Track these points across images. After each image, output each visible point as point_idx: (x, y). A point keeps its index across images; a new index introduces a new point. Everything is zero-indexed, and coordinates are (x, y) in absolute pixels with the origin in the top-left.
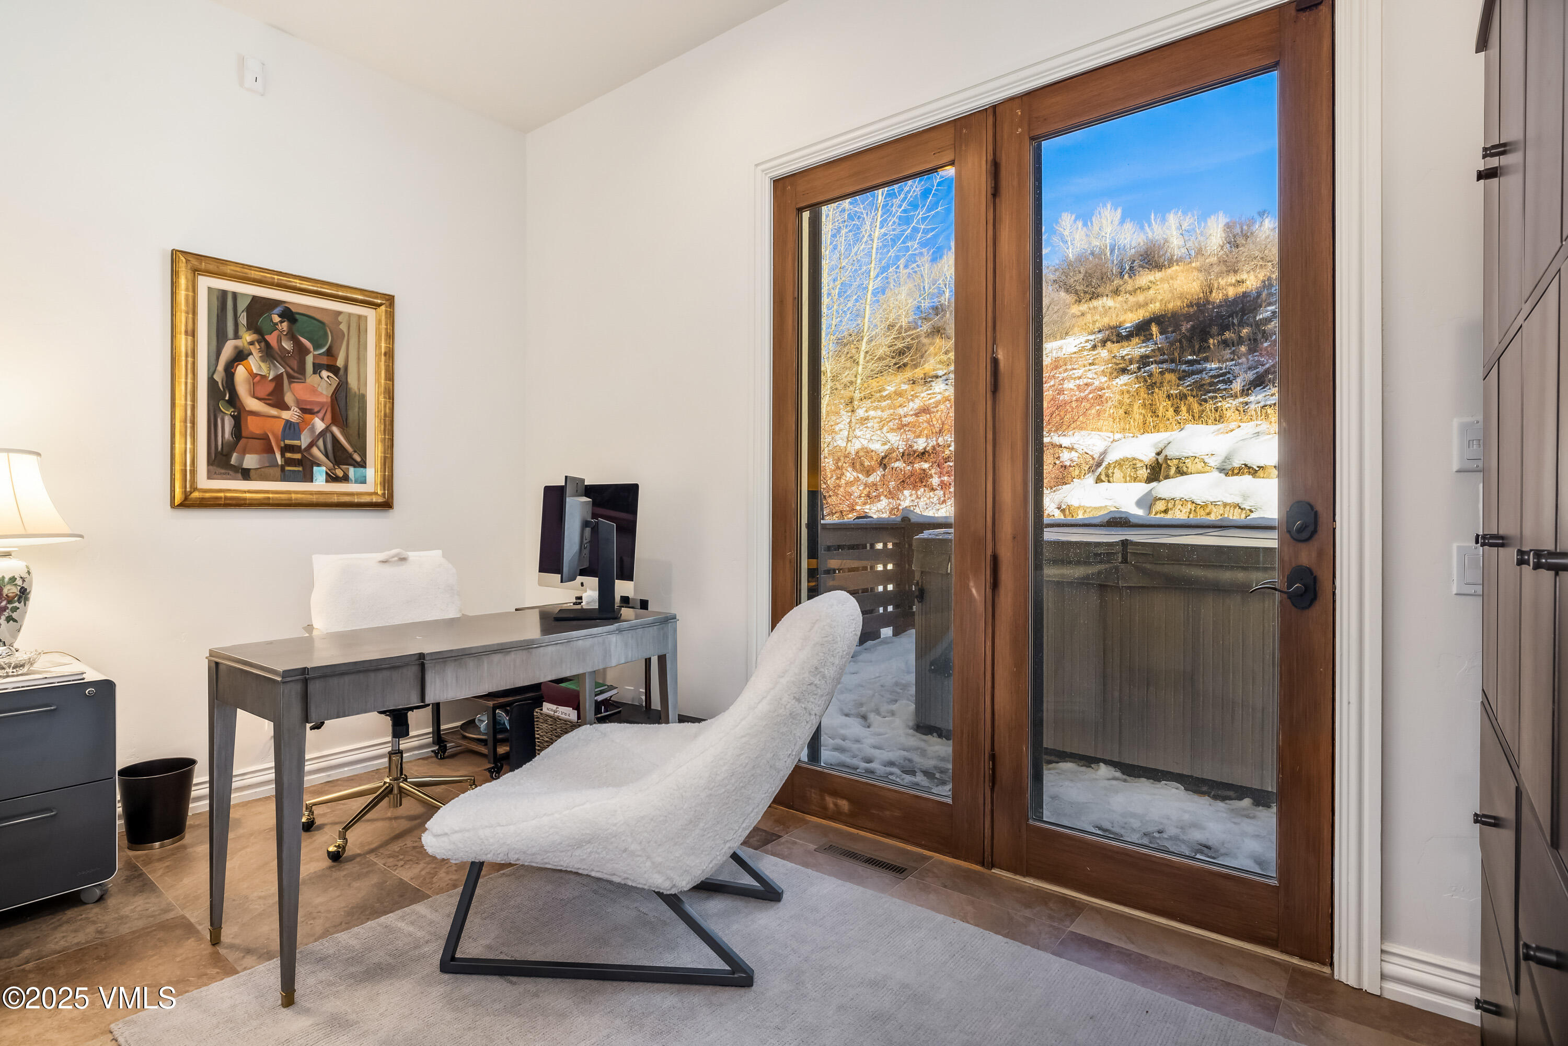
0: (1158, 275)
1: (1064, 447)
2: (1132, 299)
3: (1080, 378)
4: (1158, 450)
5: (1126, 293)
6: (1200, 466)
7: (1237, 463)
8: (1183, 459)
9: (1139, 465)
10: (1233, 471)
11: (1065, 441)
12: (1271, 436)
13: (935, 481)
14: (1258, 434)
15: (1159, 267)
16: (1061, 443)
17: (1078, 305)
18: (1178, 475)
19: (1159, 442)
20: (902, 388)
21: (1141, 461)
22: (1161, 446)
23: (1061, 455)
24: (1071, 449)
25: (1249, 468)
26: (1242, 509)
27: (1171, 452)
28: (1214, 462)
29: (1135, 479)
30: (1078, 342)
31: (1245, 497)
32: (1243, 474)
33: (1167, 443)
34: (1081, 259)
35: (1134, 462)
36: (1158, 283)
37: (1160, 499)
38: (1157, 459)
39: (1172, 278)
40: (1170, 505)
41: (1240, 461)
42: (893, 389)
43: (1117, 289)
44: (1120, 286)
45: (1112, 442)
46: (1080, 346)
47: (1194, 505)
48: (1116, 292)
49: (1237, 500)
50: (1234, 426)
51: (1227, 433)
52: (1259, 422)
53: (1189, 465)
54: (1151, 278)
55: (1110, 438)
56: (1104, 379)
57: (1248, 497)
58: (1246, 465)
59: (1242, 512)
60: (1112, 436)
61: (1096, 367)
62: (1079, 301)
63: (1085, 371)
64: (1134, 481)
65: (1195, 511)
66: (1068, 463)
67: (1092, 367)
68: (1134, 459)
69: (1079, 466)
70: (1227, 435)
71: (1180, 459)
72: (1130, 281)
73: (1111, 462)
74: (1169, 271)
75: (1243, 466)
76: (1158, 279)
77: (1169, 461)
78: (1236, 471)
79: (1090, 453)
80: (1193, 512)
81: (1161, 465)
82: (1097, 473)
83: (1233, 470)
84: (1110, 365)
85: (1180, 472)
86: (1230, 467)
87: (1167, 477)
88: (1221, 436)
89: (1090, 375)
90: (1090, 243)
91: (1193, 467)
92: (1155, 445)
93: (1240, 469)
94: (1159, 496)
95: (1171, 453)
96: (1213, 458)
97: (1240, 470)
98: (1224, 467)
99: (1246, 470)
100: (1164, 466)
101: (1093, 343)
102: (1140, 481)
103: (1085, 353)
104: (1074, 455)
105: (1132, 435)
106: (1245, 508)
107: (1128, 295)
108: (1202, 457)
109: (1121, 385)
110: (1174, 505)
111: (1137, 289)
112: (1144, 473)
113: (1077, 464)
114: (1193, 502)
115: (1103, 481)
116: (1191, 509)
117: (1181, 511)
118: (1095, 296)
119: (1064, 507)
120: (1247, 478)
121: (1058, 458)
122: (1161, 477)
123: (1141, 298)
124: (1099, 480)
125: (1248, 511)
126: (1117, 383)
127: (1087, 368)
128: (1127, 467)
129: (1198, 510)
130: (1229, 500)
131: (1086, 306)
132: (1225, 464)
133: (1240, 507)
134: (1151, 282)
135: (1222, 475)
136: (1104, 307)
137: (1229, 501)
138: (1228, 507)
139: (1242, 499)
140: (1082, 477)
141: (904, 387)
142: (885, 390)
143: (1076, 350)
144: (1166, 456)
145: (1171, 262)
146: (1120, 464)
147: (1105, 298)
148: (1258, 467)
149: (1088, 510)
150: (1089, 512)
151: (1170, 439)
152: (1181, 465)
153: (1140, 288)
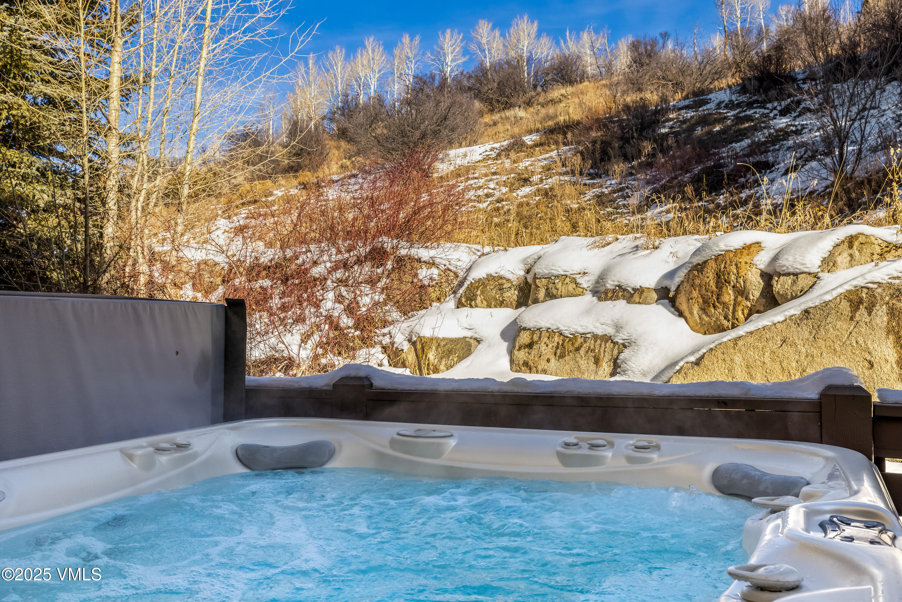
0: (570, 89)
1: (424, 262)
2: (543, 111)
3: (480, 188)
4: (528, 267)
5: (539, 104)
6: (571, 287)
7: (610, 284)
8: (553, 278)
9: (506, 285)
10: (606, 294)
11: (424, 254)
12: (649, 251)
13: (276, 302)
14: (637, 248)
15: (571, 82)
16: (420, 255)
17: (491, 114)
18: (547, 298)
19: (529, 257)
20: (292, 193)
21: (508, 280)
22: (530, 261)
23: (418, 272)
24: (431, 264)
25: (625, 290)
26: (614, 343)
27: (540, 269)
28: (585, 282)
29: (501, 304)
30: (483, 149)
31: (618, 328)
32: (618, 298)
33: (536, 257)
34: (497, 67)
35: (500, 281)
36: (569, 97)
37: (525, 329)
38: (526, 278)
39: (582, 93)
40: (536, 338)
41: (613, 281)
42: (280, 194)
43: (530, 101)
44: (532, 97)
45: (480, 257)
46: (485, 154)
47: (562, 337)
48: (529, 104)
49: (610, 331)
50: (610, 239)
51: (603, 247)
52: (638, 235)
53: (559, 286)
54: (563, 91)
55: (478, 251)
56: (504, 190)
57: (622, 328)
58: (620, 286)
59: (614, 346)
60: (481, 249)
61: (498, 177)
62: (492, 111)
63: (486, 181)
64: (501, 306)
65: (562, 345)
66: (426, 283)
67: (494, 177)
68: (501, 278)
69: (439, 285)
70: (602, 249)
71: (550, 278)
72: (543, 94)
73: (473, 282)
74: (581, 86)
75: (617, 288)
76: (569, 93)
77: (537, 281)
78: (610, 295)
79: (453, 269)
80: (560, 347)
81: (530, 286)
82: (458, 296)
83: (606, 292)
84: (512, 175)
85: (550, 296)
86: (603, 289)
87: (536, 301)
88: (596, 250)
89: (492, 185)
90: (507, 54)
91: (563, 288)
92: (524, 261)
93: (614, 291)
94: (524, 325)
95: (540, 271)
96: (586, 278)
97: (614, 293)
98: (596, 289)
99: (620, 294)
100: (533, 286)
101: (497, 151)
102: (507, 306)
103: (490, 162)
104: (435, 271)
105: (502, 248)
106: (617, 342)
107: (539, 107)
108: (574, 276)
109: (522, 197)
110: (540, 338)
111: (549, 102)
112: (512, 295)
113: (437, 284)
114: (561, 334)
115: (464, 306)
116: (558, 343)
117: (547, 346)
118: (508, 106)
119: (414, 339)
120: (622, 303)
121: (416, 275)
122: (530, 302)
123: (551, 110)
124: (460, 305)
125: (621, 346)
126: (518, 195)
127: (489, 178)
128: (492, 287)
129: (566, 344)
130: (600, 332)
131: (498, 115)
132: (598, 285)
133: (612, 342)
134: (562, 95)
135: (595, 299)
136: (515, 117)
137: (600, 334)
138: (599, 342)
139: (614, 331)
140: (442, 300)
141: (294, 191)
142: (271, 194)
143: (480, 158)
144: (535, 274)
145: (583, 77)
146: (483, 284)
147: (517, 108)
148: (633, 289)
149: (442, 344)
150: (444, 346)
151: (541, 253)
152: (551, 286)
153: (552, 101)
